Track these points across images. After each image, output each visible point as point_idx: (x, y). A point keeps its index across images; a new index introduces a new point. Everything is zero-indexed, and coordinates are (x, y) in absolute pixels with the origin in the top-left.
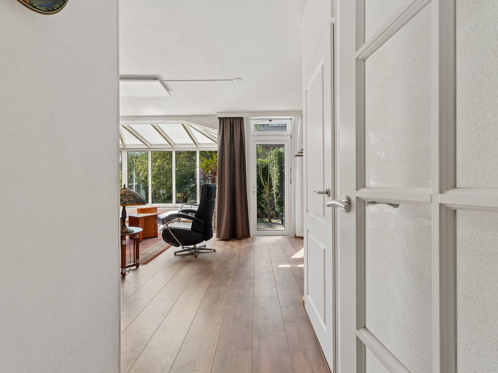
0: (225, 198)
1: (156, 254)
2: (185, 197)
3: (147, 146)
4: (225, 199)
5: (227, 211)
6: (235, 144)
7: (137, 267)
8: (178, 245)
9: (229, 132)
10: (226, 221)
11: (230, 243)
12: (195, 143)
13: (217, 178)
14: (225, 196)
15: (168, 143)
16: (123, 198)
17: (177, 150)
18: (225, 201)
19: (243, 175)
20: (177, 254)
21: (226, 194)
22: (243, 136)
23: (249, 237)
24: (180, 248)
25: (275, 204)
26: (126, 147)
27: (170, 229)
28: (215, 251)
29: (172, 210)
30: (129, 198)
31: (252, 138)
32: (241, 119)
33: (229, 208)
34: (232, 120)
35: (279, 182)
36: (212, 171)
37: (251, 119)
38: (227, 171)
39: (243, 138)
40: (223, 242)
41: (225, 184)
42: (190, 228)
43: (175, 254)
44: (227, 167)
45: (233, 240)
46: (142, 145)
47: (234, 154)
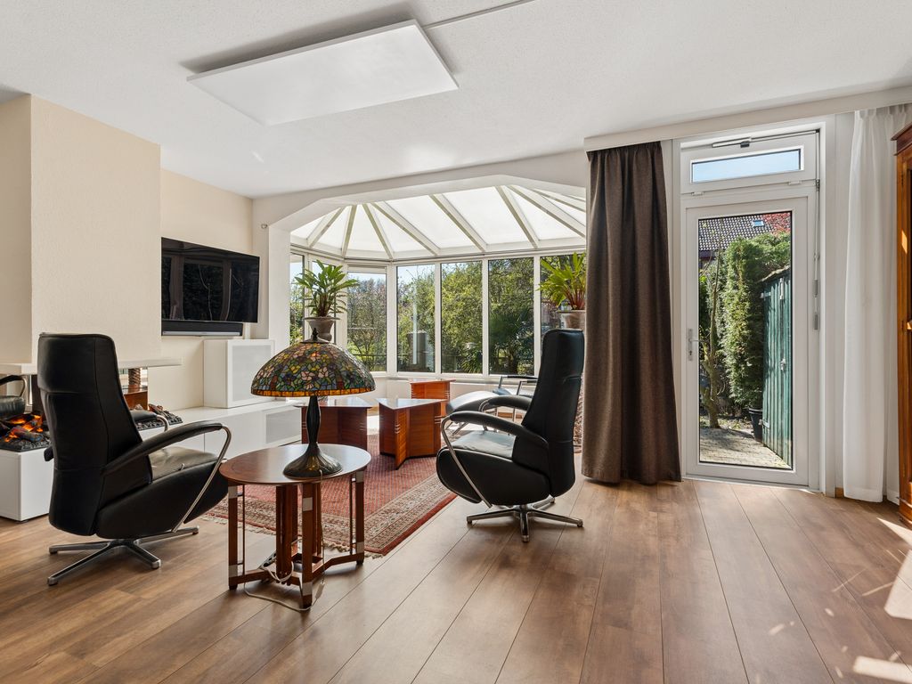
0: (607, 368)
1: (422, 514)
2: (512, 358)
3: (433, 252)
4: (607, 372)
5: (614, 405)
6: (637, 219)
7: (360, 563)
8: (476, 500)
9: (620, 187)
10: (612, 431)
11: (623, 495)
12: (531, 240)
13: (585, 315)
14: (607, 364)
15: (472, 244)
16: (299, 372)
17: (493, 257)
18: (606, 375)
19: (658, 304)
20: (474, 522)
21: (611, 359)
22: (660, 196)
23: (679, 479)
24: (483, 507)
25: (732, 383)
26: (395, 258)
27: (457, 453)
28: (580, 525)
29: (481, 389)
30: (316, 372)
31: (685, 203)
32: (654, 149)
33: (618, 396)
34: (628, 155)
35: (749, 327)
36: (570, 297)
37: (684, 149)
38: (614, 295)
39: (661, 202)
40: (601, 490)
41: (607, 331)
42: (510, 453)
43: (470, 523)
44: (614, 284)
45: (630, 488)
46: (423, 250)
47: (634, 248)
